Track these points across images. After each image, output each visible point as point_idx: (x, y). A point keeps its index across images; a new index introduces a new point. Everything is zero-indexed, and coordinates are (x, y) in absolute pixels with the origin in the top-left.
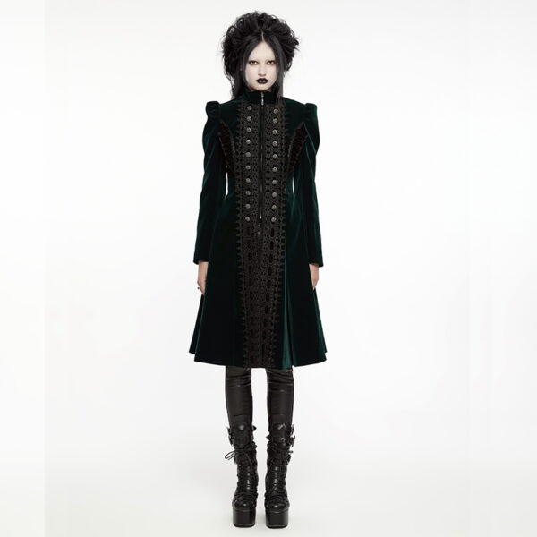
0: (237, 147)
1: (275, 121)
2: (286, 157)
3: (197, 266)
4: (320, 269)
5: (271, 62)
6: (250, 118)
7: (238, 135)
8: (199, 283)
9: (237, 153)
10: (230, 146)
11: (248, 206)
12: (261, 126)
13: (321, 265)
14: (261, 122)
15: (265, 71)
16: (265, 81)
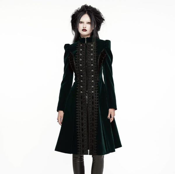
0: (76, 62)
1: (92, 49)
2: (97, 65)
3: (58, 112)
4: (116, 111)
5: (89, 23)
6: (81, 50)
7: (76, 57)
8: (58, 119)
9: (76, 65)
10: (73, 62)
11: (82, 87)
12: (86, 52)
13: (116, 109)
14: (86, 51)
15: (86, 26)
16: (86, 30)
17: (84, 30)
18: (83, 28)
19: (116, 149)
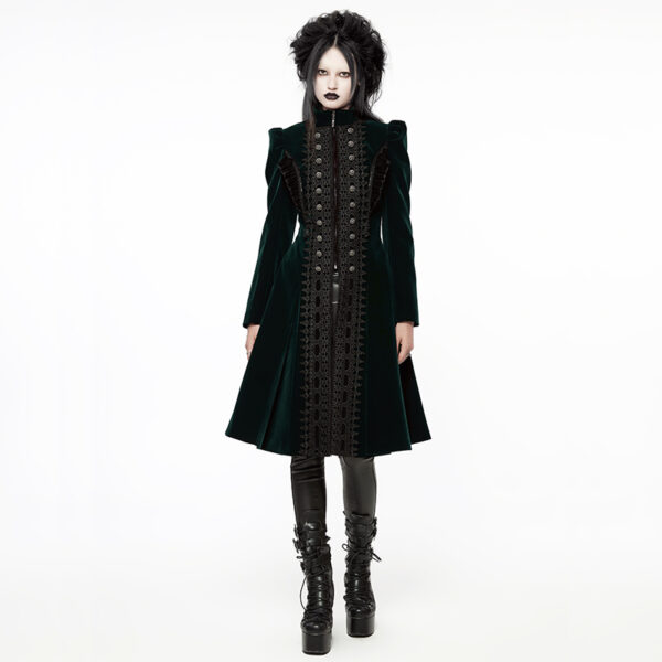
2: (366, 187)
4: (415, 329)
5: (345, 73)
11: (319, 253)
13: (416, 324)
15: (336, 84)
16: (336, 97)
17: (332, 96)
18: (327, 91)
19: (413, 446)
